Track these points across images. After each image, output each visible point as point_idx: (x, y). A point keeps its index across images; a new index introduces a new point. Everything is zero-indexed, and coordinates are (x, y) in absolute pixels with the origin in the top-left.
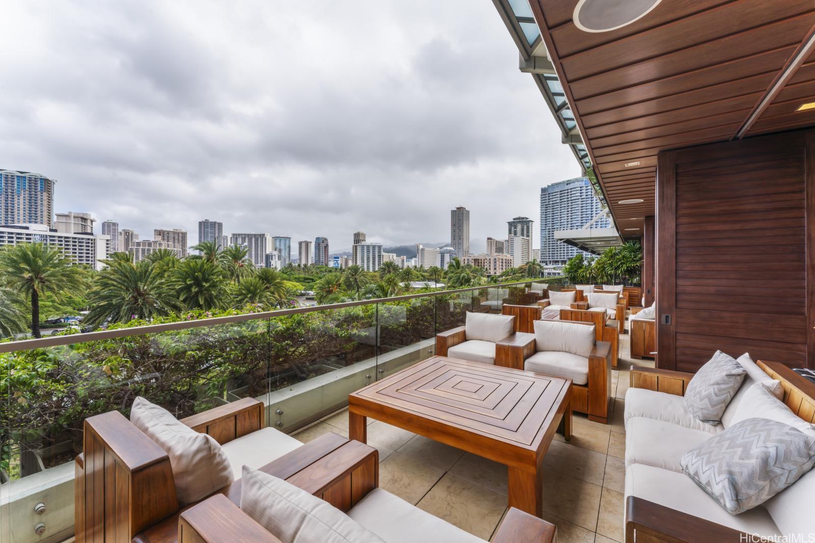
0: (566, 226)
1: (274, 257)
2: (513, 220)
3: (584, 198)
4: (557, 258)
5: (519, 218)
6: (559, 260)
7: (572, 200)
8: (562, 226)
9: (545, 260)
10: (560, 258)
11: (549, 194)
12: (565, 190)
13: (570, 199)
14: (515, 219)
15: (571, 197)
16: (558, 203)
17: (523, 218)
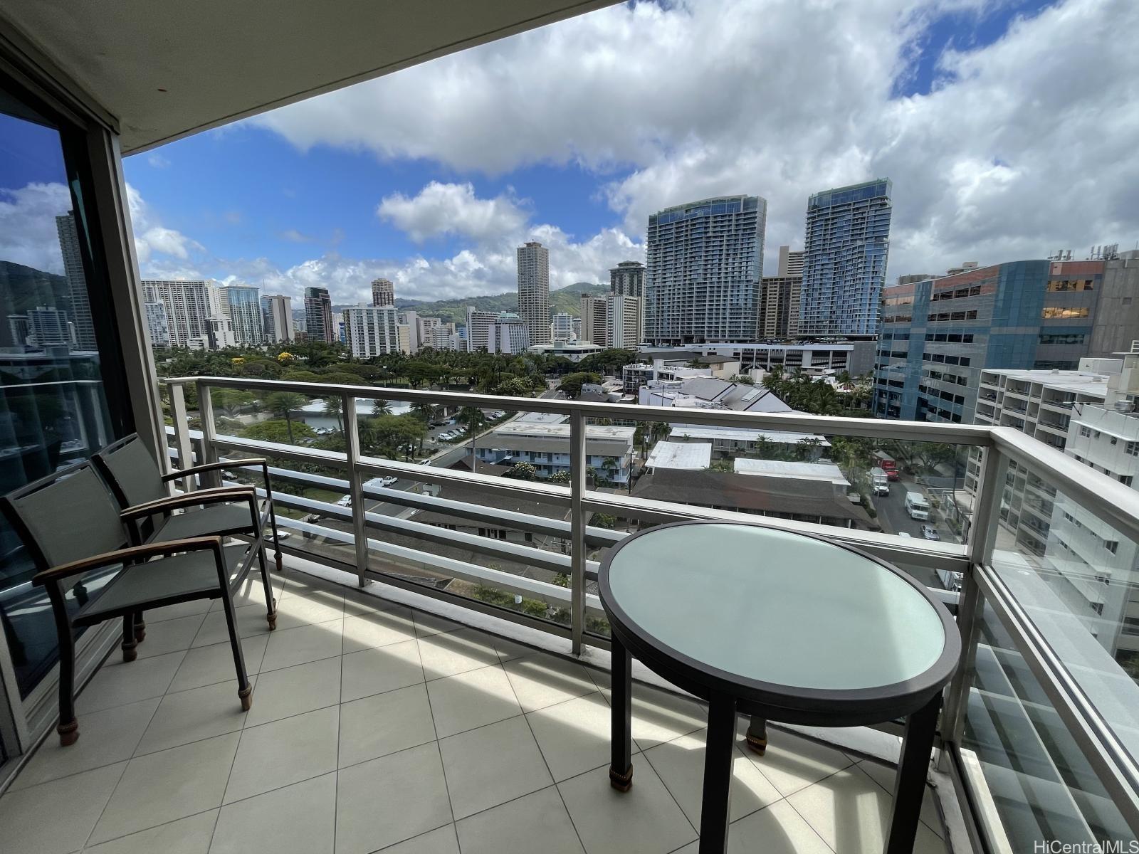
0: (682, 283)
1: (219, 324)
2: (617, 267)
3: (710, 237)
4: (668, 336)
5: (627, 264)
6: (670, 338)
7: (692, 239)
8: (677, 283)
9: (651, 338)
10: (672, 336)
11: (660, 227)
12: (683, 222)
13: (689, 237)
14: (620, 265)
15: (691, 235)
16: (672, 243)
17: (633, 264)
